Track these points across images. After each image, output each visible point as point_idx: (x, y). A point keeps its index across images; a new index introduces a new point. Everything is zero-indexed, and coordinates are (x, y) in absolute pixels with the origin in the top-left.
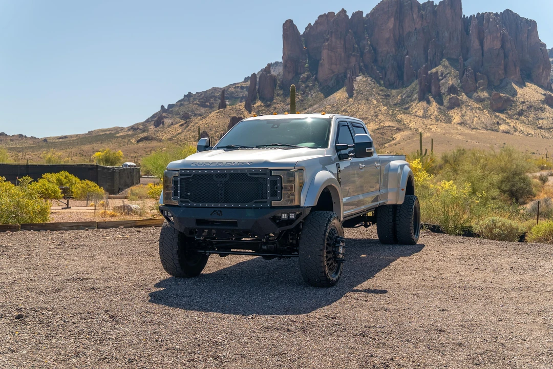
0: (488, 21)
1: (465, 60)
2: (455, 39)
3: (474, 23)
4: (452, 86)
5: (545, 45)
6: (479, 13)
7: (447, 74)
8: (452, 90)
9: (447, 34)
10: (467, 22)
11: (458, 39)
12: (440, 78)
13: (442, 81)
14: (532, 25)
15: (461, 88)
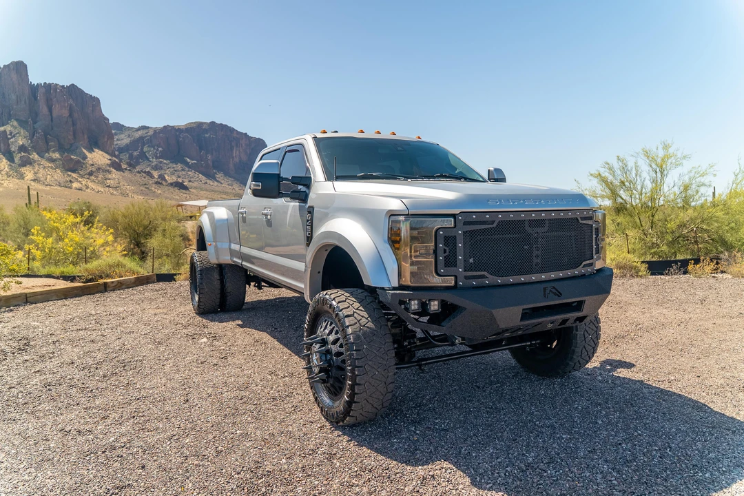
0: (55, 90)
1: (35, 122)
2: (23, 102)
3: (41, 91)
4: (23, 145)
5: (108, 120)
6: (45, 83)
7: (17, 134)
8: (22, 148)
9: (14, 97)
10: (34, 89)
11: (25, 103)
12: (9, 136)
13: (11, 140)
14: (95, 101)
15: (31, 147)
